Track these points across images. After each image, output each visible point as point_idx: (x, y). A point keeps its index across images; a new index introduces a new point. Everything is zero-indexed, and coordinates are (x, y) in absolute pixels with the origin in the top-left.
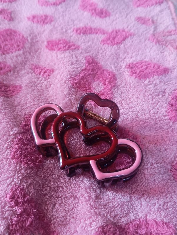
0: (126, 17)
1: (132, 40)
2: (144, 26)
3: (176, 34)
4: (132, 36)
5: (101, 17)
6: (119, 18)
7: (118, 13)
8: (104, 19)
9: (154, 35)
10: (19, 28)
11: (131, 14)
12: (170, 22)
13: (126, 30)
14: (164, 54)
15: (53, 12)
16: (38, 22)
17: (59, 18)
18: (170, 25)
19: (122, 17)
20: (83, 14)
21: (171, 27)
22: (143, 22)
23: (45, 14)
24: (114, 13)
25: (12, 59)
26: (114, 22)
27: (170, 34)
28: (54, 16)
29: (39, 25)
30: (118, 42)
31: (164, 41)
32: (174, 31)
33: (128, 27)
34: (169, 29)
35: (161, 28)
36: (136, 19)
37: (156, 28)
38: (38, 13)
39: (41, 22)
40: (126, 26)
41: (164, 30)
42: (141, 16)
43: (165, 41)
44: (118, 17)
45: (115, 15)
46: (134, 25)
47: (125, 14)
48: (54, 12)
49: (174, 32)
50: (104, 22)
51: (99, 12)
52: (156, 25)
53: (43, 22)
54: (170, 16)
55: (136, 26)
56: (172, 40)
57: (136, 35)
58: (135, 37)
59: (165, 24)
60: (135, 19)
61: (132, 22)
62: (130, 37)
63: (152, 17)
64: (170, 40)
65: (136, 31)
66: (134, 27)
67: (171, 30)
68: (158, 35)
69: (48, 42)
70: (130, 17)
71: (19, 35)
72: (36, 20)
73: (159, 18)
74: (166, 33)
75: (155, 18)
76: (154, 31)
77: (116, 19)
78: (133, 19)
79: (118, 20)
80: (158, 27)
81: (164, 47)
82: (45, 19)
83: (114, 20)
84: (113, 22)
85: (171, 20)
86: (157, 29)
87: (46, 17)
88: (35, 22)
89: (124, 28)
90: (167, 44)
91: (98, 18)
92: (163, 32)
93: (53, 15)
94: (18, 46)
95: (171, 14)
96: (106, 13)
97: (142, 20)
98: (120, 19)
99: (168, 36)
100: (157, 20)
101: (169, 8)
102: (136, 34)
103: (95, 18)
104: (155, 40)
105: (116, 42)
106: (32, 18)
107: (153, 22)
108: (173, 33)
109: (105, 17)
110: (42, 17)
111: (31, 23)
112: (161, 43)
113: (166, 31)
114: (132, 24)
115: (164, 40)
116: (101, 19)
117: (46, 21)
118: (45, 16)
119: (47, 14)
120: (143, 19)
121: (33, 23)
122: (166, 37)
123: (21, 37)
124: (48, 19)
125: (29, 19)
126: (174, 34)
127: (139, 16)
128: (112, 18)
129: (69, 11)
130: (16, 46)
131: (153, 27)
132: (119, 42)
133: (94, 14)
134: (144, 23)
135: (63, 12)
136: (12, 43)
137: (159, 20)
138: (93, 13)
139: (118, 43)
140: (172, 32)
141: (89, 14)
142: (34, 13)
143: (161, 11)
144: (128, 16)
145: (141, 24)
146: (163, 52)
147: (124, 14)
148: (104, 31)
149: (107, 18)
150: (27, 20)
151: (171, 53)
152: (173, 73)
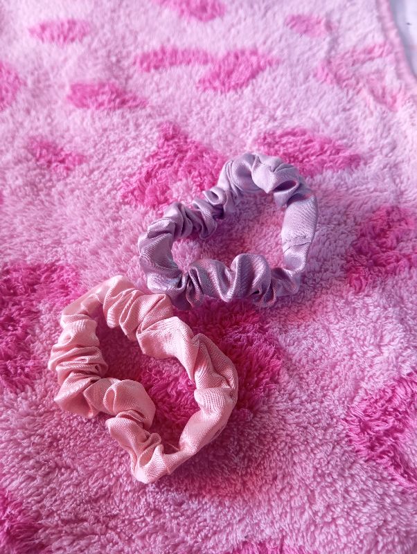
0: (265, 15)
1: (273, 75)
2: (306, 38)
3: (384, 54)
4: (274, 66)
5: (201, 19)
6: (245, 19)
7: (245, 5)
8: (210, 22)
9: (329, 62)
10: (10, 56)
11: (276, 8)
12: (373, 26)
13: (261, 50)
14: (351, 115)
15: (89, 11)
16: (53, 38)
17: (103, 26)
18: (370, 32)
19: (253, 15)
20: (160, 14)
21: (373, 37)
22: (304, 28)
23: (70, 17)
24: (234, 6)
26: (233, 31)
27: (370, 56)
28: (92, 22)
29: (55, 46)
30: (237, 84)
31: (352, 77)
32: (380, 47)
33: (265, 43)
34: (369, 42)
35: (349, 41)
36: (288, 20)
37: (334, 43)
38: (55, 17)
39: (59, 36)
40: (261, 40)
41: (355, 47)
42: (300, 12)
43: (353, 79)
44: (243, 16)
45: (237, 11)
46: (281, 37)
47: (263, 7)
48: (92, 11)
49: (381, 50)
50: (209, 30)
51: (197, 7)
52: (336, 34)
53: (65, 38)
54: (375, 11)
55: (286, 40)
56: (374, 73)
57: (285, 64)
58: (280, 66)
59: (360, 31)
60: (286, 19)
61: (278, 29)
62: (268, 68)
63: (329, 15)
64: (369, 75)
65: (286, 52)
66: (280, 41)
67: (372, 45)
68: (338, 62)
69: (74, 88)
70: (274, 15)
71: (9, 73)
72: (47, 34)
73: (346, 14)
74: (360, 54)
75: (335, 17)
76: (329, 51)
77: (239, 22)
78: (280, 21)
79: (243, 23)
80: (340, 40)
81: (351, 92)
82: (70, 29)
83: (233, 25)
84: (229, 30)
85: (375, 20)
86: (338, 45)
87: (72, 23)
88: (45, 39)
89: (255, 45)
90: (361, 85)
91: (194, 21)
92: (354, 51)
93: (89, 19)
94: (2, 99)
95: (378, 4)
96: (213, 7)
97: (301, 24)
98: (249, 20)
99: (363, 62)
100: (339, 21)
102: (284, 61)
103: (189, 23)
104: (331, 76)
105: (233, 83)
106: (39, 30)
107: (329, 26)
108: (377, 52)
109: (212, 17)
110: (62, 25)
111: (38, 43)
112: (344, 84)
113: (360, 48)
114: (277, 35)
115: (354, 75)
116: (201, 24)
117: (71, 35)
118: (69, 22)
119: (75, 17)
120: (304, 21)
121: (41, 42)
122: (357, 66)
123: (12, 78)
124: (77, 28)
125: (32, 31)
126: (381, 56)
127: (295, 13)
128: (228, 18)
129: (127, 6)
131: (328, 39)
132: (242, 81)
133: (185, 13)
134: (306, 31)
135: (113, 11)
137: (344, 20)
138: (182, 12)
139: (239, 86)
140: (376, 49)
141: (175, 14)
142: (43, 17)
144: (269, 14)
145: (298, 35)
146: (349, 110)
147: (260, 8)
148: (206, 54)
149: (217, 21)
150: (28, 33)
151: (368, 112)
152: (370, 167)
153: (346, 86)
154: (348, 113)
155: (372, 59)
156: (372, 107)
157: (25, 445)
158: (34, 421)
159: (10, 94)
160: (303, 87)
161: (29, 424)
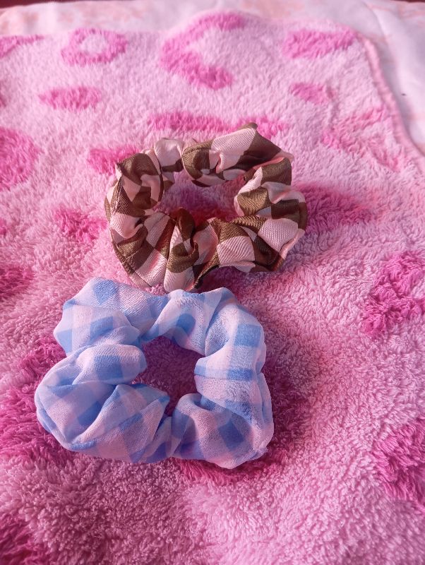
0: (270, 84)
1: (285, 139)
2: (310, 105)
3: (382, 118)
4: (285, 131)
5: (211, 86)
6: (252, 89)
7: (251, 75)
8: (219, 90)
9: (333, 129)
10: (22, 124)
11: (279, 77)
12: (370, 91)
13: (270, 118)
14: (358, 175)
15: (98, 79)
16: (65, 105)
17: (114, 93)
18: (368, 96)
19: (260, 84)
20: (169, 80)
21: (371, 101)
22: (307, 95)
23: (79, 84)
24: (240, 76)
25: (8, 205)
26: (242, 99)
27: (368, 121)
28: (102, 88)
29: (68, 111)
31: (355, 143)
32: (378, 111)
33: (273, 110)
34: (367, 107)
35: (347, 109)
36: (292, 88)
37: (336, 109)
38: (64, 83)
39: (71, 103)
40: (270, 109)
41: (354, 113)
42: (302, 80)
43: (357, 143)
44: (250, 86)
45: (244, 81)
46: (287, 103)
47: (267, 76)
48: (102, 78)
49: (379, 114)
50: (220, 98)
51: (206, 74)
52: (337, 101)
53: (78, 105)
54: (370, 78)
55: (292, 107)
56: (373, 138)
57: (295, 128)
58: (291, 130)
59: (358, 96)
60: (289, 88)
61: (283, 97)
62: (279, 132)
63: (328, 82)
64: (369, 139)
65: (294, 117)
66: (287, 107)
67: (370, 110)
68: (340, 129)
69: (94, 152)
70: (279, 83)
71: (24, 142)
72: (59, 100)
73: (344, 82)
74: (359, 119)
75: (335, 84)
76: (331, 120)
77: (247, 91)
78: (285, 90)
79: (251, 92)
80: (341, 106)
81: (356, 155)
82: (81, 96)
83: (241, 94)
84: (239, 98)
85: (371, 86)
86: (339, 111)
87: (83, 91)
88: (57, 106)
89: (264, 112)
90: (364, 148)
91: (204, 88)
92: (353, 118)
93: (100, 86)
94: (21, 170)
95: (372, 72)
96: (222, 76)
97: (304, 91)
98: (256, 90)
99: (363, 128)
100: (339, 88)
101: (367, 56)
102: (293, 125)
103: (198, 89)
104: (336, 141)
106: (49, 96)
107: (330, 93)
108: (375, 116)
109: (222, 86)
110: (74, 92)
111: (49, 110)
112: (349, 149)
113: (359, 113)
114: (283, 102)
115: (357, 139)
116: (212, 91)
117: (83, 102)
118: (80, 90)
119: (85, 84)
120: (307, 89)
121: (52, 108)
122: (359, 131)
123: (27, 146)
124: (89, 96)
125: (43, 98)
126: (379, 120)
127: (297, 80)
128: (236, 87)
129: (135, 73)
130: (15, 171)
131: (331, 107)
133: (195, 80)
134: (309, 98)
135: (122, 78)
136: (8, 163)
137: (343, 87)
138: (192, 78)
140: (375, 114)
141: (185, 81)
142: (53, 84)
143: (349, 65)
144: (274, 82)
145: (303, 101)
146: (356, 171)
147: (264, 79)
148: (219, 122)
149: (226, 89)
150: (38, 100)
151: (373, 173)
152: (380, 220)
153: (351, 150)
154: (356, 174)
155: (370, 124)
156: (377, 169)
157: (75, 520)
158: (79, 495)
159: (28, 163)
160: (314, 151)
161: (75, 499)
